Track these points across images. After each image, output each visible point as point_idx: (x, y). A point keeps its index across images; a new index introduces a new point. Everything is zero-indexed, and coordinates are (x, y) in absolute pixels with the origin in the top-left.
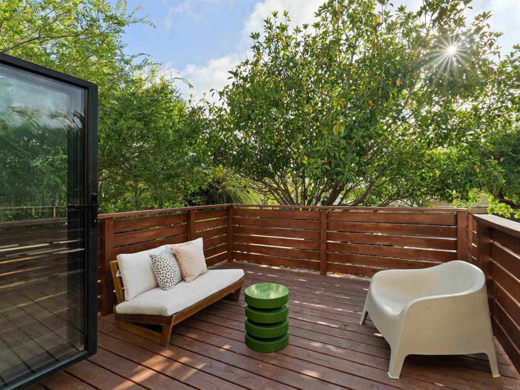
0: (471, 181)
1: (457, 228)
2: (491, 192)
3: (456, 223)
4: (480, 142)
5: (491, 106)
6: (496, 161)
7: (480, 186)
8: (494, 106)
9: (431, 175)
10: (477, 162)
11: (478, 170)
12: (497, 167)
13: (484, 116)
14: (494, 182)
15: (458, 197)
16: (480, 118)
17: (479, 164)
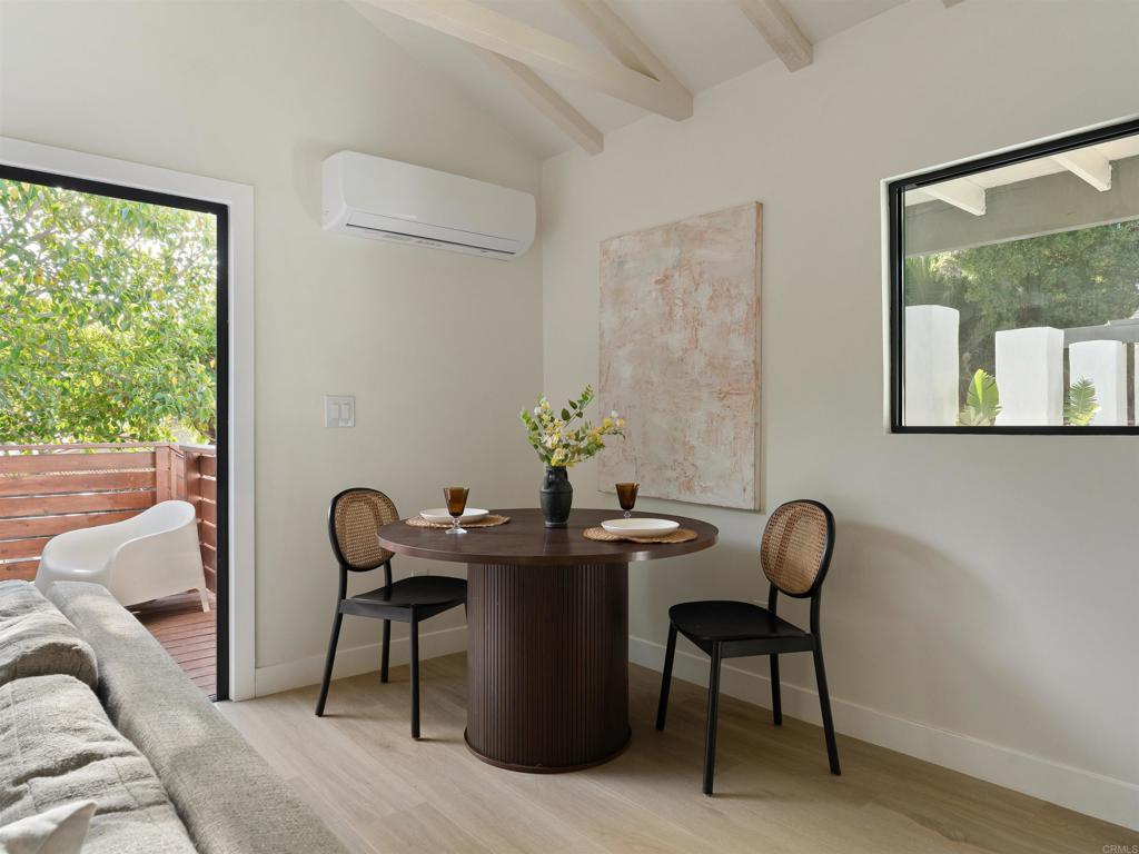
0: (163, 401)
1: (154, 473)
2: (195, 424)
3: (154, 465)
4: (176, 324)
5: (193, 259)
6: (203, 367)
7: (178, 412)
8: (199, 261)
9: (84, 383)
10: (172, 366)
11: (174, 381)
12: (205, 377)
13: (182, 274)
14: (201, 405)
15: (133, 436)
16: (175, 277)
17: (176, 369)
